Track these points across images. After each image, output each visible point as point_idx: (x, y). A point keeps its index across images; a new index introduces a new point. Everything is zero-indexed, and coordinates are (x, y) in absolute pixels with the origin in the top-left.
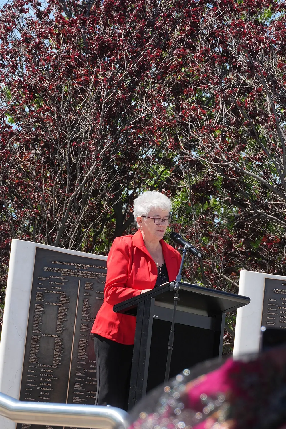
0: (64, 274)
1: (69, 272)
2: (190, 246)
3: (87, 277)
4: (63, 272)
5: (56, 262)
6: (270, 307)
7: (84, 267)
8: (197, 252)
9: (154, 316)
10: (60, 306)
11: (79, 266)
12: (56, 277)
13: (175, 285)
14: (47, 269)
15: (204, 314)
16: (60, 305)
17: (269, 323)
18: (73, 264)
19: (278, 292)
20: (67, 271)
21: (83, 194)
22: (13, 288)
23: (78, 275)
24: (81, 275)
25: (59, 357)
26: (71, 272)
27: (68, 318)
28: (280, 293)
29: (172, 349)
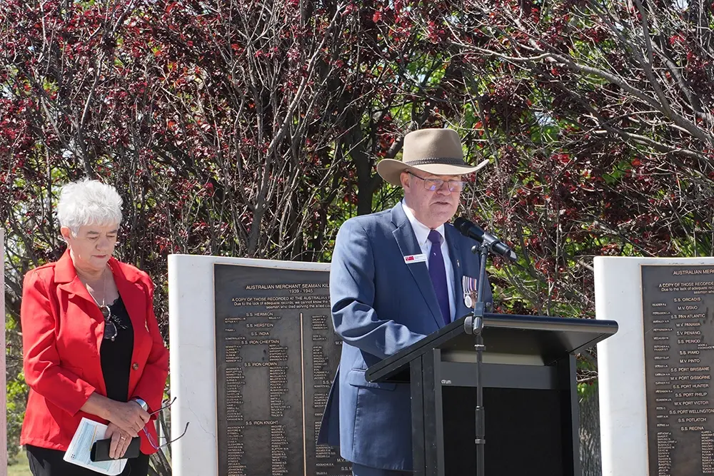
0: (271, 307)
1: (280, 301)
2: (493, 241)
3: (313, 306)
4: (269, 303)
5: (253, 287)
6: (657, 317)
7: (305, 288)
8: (507, 251)
9: (444, 382)
10: (271, 366)
11: (296, 289)
12: (258, 314)
13: (473, 322)
14: (238, 302)
15: (535, 361)
16: (271, 364)
17: (658, 348)
18: (285, 286)
19: (668, 288)
20: (275, 301)
21: (292, 137)
22: (181, 344)
23: (298, 305)
24: (303, 305)
25: (282, 460)
26: (284, 301)
27: (289, 385)
28: (671, 289)
29: (484, 442)
